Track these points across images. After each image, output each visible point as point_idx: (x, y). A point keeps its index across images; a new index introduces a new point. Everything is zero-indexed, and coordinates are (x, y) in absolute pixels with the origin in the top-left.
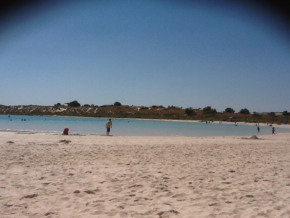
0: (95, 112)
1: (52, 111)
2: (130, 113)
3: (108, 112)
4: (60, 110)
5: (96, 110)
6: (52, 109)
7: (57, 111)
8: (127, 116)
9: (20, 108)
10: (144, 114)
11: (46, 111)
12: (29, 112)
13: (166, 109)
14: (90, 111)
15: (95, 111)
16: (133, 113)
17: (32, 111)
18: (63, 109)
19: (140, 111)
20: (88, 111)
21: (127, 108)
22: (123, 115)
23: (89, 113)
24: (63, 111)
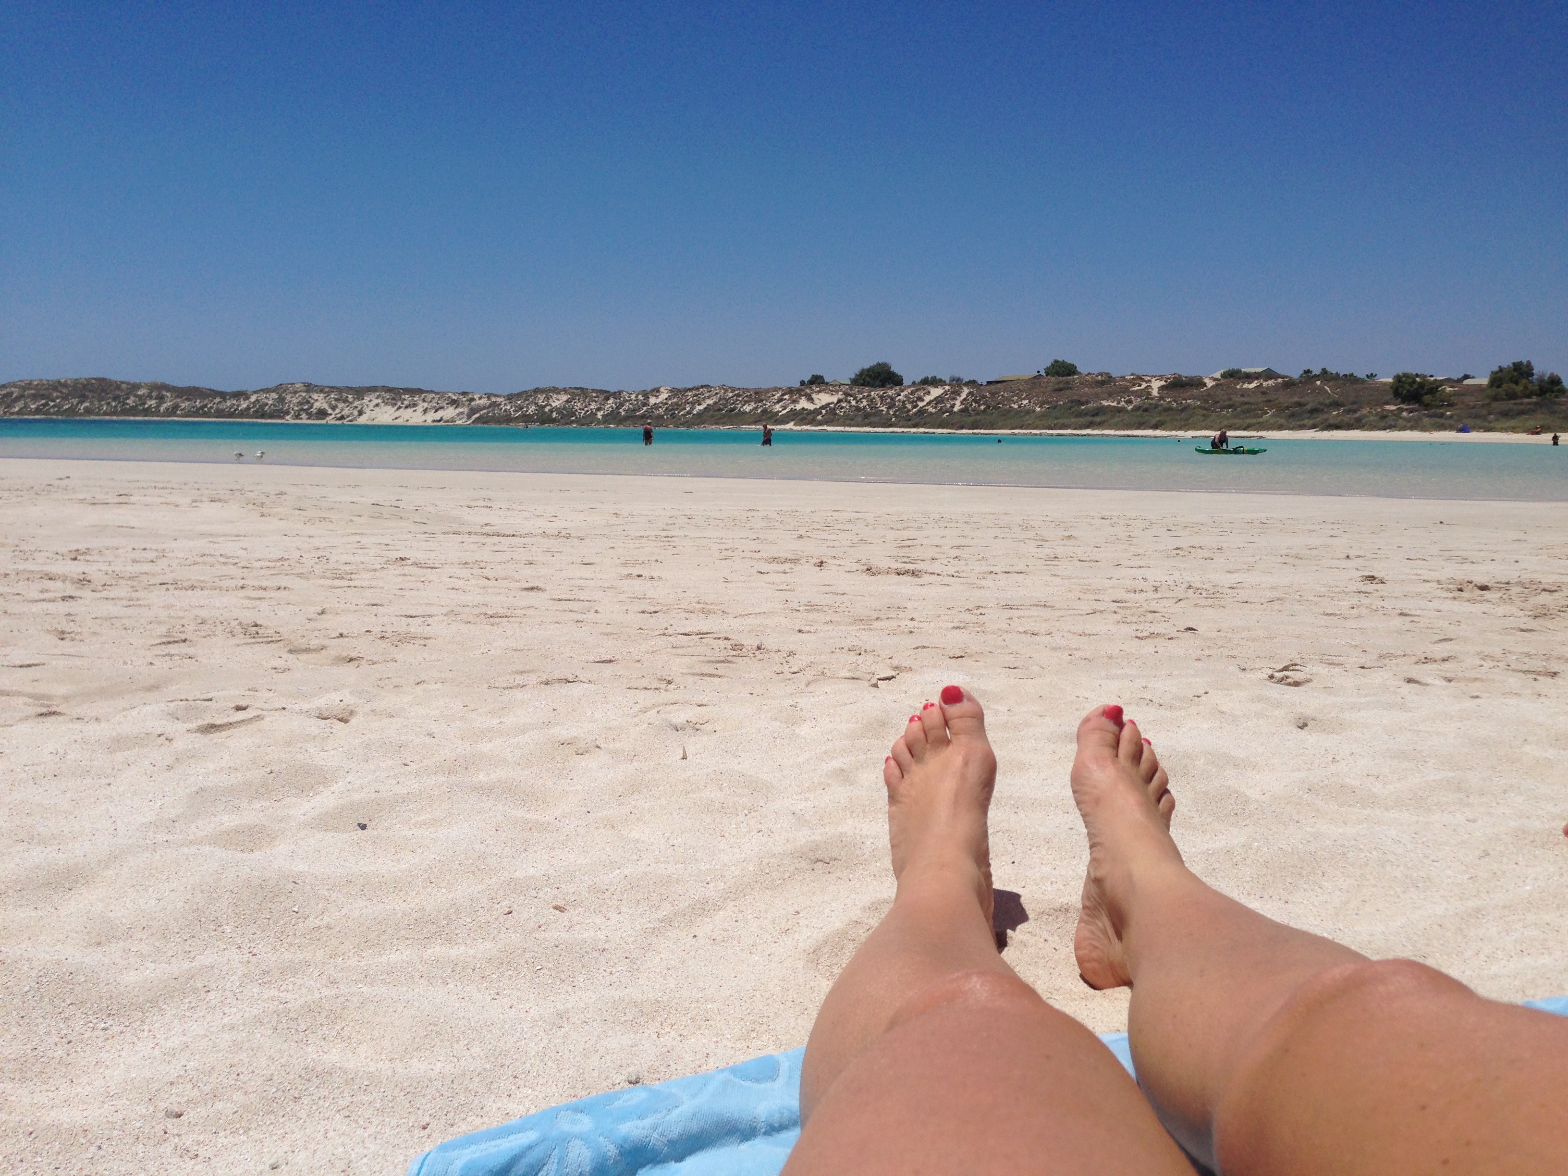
0: (956, 409)
1: (778, 407)
2: (1114, 404)
3: (1016, 406)
4: (810, 400)
5: (964, 396)
6: (780, 400)
7: (798, 407)
8: (1098, 419)
9: (657, 397)
10: (1183, 410)
11: (756, 408)
12: (689, 413)
13: (1289, 384)
14: (939, 400)
15: (958, 403)
16: (1130, 407)
17: (701, 407)
18: (823, 399)
19: (1161, 398)
20: (929, 403)
21: (1102, 383)
22: (1080, 414)
23: (931, 410)
24: (823, 407)
